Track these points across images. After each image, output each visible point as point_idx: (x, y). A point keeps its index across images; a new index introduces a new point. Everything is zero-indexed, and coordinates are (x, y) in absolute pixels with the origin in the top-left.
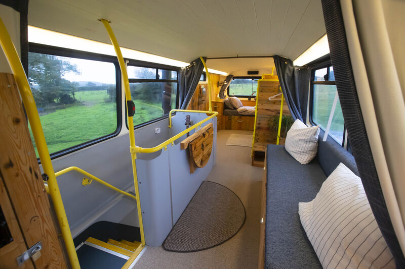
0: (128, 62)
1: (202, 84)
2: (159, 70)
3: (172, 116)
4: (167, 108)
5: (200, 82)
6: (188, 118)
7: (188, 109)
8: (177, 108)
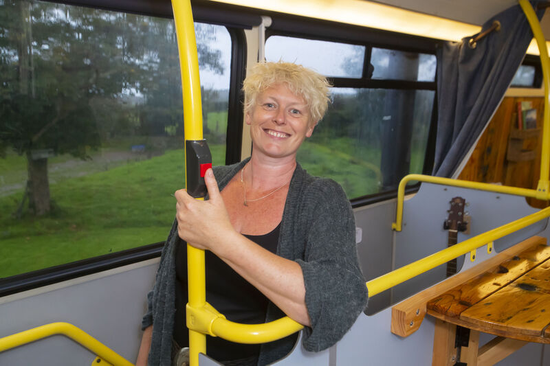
0: (267, 22)
1: (526, 98)
2: (374, 50)
3: (406, 193)
4: (396, 166)
5: (510, 92)
6: (457, 207)
7: (461, 177)
8: (427, 170)
